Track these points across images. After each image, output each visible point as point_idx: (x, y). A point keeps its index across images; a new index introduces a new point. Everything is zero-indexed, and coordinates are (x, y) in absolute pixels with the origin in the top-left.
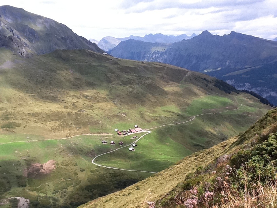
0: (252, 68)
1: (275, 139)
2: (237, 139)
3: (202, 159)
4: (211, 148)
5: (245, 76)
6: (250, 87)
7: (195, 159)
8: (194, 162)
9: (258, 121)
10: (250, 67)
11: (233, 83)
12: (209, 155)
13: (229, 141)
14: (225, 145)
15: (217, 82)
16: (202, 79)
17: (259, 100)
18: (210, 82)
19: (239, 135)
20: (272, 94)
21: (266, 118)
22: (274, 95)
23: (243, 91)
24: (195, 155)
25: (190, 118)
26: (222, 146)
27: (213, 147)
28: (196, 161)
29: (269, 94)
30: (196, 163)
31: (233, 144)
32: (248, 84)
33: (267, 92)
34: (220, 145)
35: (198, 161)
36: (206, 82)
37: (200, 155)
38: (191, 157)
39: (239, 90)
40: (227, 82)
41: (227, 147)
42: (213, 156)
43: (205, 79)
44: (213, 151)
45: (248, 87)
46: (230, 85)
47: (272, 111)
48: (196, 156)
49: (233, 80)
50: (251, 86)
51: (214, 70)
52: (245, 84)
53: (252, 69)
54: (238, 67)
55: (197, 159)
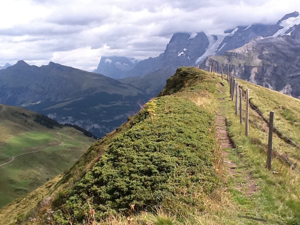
0: (74, 100)
1: (91, 175)
2: (62, 177)
3: (24, 206)
4: (34, 191)
5: (67, 109)
6: (73, 121)
7: (17, 206)
8: (16, 210)
9: (83, 156)
10: (71, 100)
11: (55, 117)
12: (32, 199)
13: (54, 181)
14: (50, 185)
15: (38, 116)
16: (20, 114)
17: (83, 133)
18: (30, 117)
19: (64, 173)
20: (95, 126)
21: (90, 151)
22: (97, 127)
23: (67, 125)
24: (16, 202)
25: (9, 159)
26: (47, 187)
27: (37, 190)
28: (18, 209)
29: (92, 127)
30: (18, 211)
31: (58, 183)
32: (71, 117)
33: (90, 125)
34: (44, 186)
35: (20, 208)
36: (24, 117)
37: (22, 200)
38: (11, 205)
39: (62, 124)
40: (48, 116)
41: (52, 187)
42: (37, 199)
43: (23, 114)
44: (37, 194)
45: (71, 120)
46: (52, 120)
47: (95, 144)
48: (18, 203)
49: (55, 114)
50: (74, 119)
51: (33, 104)
52: (68, 117)
53: (73, 102)
54: (59, 100)
55: (19, 206)
